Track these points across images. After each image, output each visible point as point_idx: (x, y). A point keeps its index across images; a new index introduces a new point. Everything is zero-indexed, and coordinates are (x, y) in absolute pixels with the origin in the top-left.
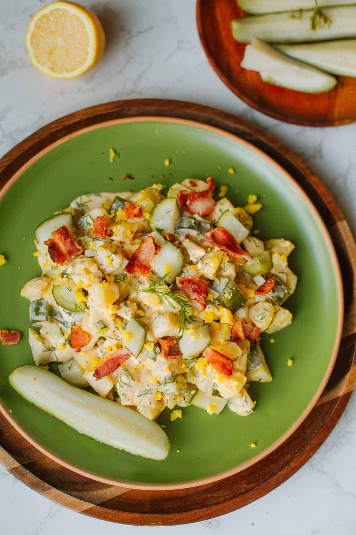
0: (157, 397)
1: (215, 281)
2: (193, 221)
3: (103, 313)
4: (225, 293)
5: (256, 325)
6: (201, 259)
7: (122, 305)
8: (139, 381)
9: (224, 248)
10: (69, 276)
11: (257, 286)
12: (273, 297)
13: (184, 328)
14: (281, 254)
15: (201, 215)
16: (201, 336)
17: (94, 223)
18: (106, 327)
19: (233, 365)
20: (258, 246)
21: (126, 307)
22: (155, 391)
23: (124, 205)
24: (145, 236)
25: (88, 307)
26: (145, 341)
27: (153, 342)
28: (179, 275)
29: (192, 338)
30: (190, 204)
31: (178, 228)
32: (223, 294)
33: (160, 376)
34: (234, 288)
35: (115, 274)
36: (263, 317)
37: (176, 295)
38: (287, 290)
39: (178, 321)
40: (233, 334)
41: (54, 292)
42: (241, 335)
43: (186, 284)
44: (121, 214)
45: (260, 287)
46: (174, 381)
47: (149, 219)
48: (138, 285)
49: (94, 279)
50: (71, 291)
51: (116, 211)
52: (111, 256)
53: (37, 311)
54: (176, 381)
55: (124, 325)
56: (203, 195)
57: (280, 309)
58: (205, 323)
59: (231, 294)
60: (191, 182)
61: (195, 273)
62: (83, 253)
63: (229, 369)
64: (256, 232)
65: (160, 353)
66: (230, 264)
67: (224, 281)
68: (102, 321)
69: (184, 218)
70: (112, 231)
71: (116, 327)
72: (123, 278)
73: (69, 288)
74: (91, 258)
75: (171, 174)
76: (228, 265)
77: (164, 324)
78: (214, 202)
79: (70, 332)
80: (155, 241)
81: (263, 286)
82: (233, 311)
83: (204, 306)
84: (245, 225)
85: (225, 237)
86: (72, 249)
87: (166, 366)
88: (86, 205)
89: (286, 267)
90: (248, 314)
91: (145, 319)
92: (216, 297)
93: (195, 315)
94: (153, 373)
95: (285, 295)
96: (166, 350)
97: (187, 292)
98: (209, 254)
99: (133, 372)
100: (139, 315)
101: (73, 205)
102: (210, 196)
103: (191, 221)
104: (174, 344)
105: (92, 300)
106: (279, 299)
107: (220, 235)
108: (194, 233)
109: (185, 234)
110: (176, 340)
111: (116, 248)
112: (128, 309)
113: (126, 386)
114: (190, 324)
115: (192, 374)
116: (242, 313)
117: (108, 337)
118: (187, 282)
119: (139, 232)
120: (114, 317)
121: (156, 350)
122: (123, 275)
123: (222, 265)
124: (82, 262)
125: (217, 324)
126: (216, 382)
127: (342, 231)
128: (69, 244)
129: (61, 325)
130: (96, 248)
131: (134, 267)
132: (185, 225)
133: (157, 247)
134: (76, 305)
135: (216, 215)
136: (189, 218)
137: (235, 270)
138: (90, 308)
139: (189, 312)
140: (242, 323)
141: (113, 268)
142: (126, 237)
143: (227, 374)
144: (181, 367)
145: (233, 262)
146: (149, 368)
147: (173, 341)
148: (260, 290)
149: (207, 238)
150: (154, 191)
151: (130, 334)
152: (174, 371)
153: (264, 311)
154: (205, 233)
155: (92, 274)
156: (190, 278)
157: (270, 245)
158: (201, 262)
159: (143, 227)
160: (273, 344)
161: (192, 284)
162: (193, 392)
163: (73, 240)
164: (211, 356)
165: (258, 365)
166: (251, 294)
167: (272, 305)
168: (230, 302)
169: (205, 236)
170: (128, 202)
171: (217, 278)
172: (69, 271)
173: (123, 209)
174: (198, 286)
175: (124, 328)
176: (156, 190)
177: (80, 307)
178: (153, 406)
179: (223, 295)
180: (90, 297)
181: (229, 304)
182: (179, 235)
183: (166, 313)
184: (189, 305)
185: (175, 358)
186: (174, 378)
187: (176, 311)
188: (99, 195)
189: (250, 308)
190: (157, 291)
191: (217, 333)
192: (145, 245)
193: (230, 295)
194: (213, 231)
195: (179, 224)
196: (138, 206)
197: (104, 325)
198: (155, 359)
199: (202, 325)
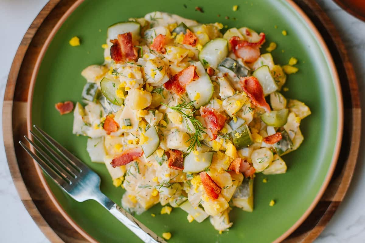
0: (153, 193)
1: (233, 119)
2: (235, 64)
3: (133, 113)
4: (236, 132)
5: (254, 166)
6: (229, 97)
7: (151, 112)
8: (144, 175)
9: (250, 95)
10: (117, 74)
11: (267, 134)
12: (276, 148)
13: (192, 148)
14: (297, 116)
15: (244, 61)
16: (203, 160)
17: (156, 38)
18: (131, 125)
19: (221, 192)
20: (281, 103)
21: (153, 116)
22: (153, 188)
23: (186, 31)
24: (192, 62)
25: (124, 104)
26: (158, 147)
27: (164, 150)
28: (205, 104)
29: (195, 159)
30: (238, 49)
31: (221, 66)
32: (235, 132)
33: (161, 178)
34: (245, 131)
35: (155, 85)
36: (262, 161)
37: (195, 120)
38: (291, 146)
39: (190, 141)
40: (231, 167)
41: (102, 83)
42: (237, 170)
43: (207, 114)
44: (180, 38)
45: (269, 136)
46: (169, 187)
47: (200, 50)
48: (170, 100)
49: (135, 84)
50: (114, 87)
51: (178, 34)
52: (156, 70)
53: (88, 91)
54: (170, 187)
55: (147, 129)
56: (252, 45)
57: (278, 159)
58: (212, 150)
59: (241, 135)
60: (247, 32)
61: (219, 108)
62: (136, 60)
63: (216, 194)
64: (286, 89)
65: (167, 160)
66: (250, 110)
67: (240, 122)
68: (129, 119)
69: (229, 58)
70: (166, 50)
71: (139, 128)
72: (159, 91)
73: (114, 84)
74: (139, 67)
75: (235, 19)
76: (249, 110)
77: (177, 140)
78: (259, 54)
79: (105, 118)
80: (196, 71)
81: (271, 136)
82: (239, 148)
83: (215, 137)
84: (277, 82)
85: (255, 87)
86: (130, 52)
87: (168, 172)
88: (157, 21)
89: (297, 127)
90: (251, 155)
91: (166, 130)
92: (229, 132)
93: (206, 141)
94: (157, 174)
95: (288, 149)
96: (172, 160)
97: (207, 120)
98: (236, 96)
99: (141, 167)
100: (162, 125)
101: (148, 17)
102: (258, 48)
103: (233, 64)
104: (181, 158)
105: (128, 100)
106: (281, 151)
107: (252, 84)
108: (232, 74)
109: (224, 72)
110: (183, 155)
111: (163, 64)
112: (153, 117)
113: (131, 176)
114: (199, 147)
115: (188, 185)
116: (246, 152)
117: (131, 133)
118: (208, 113)
119: (189, 58)
120: (141, 119)
121: (164, 157)
122: (160, 88)
123: (244, 108)
124: (131, 67)
125: (221, 154)
126: (202, 199)
127: (354, 116)
128: (128, 48)
129: (102, 109)
130: (148, 59)
131: (172, 85)
132: (228, 64)
133: (196, 75)
134: (115, 99)
135: (257, 65)
136: (233, 60)
137: (254, 115)
138: (126, 105)
139: (202, 137)
140: (242, 160)
141: (153, 80)
142: (176, 58)
143: (213, 197)
144: (180, 177)
145: (254, 109)
146: (155, 168)
147: (181, 155)
148: (268, 139)
149: (241, 82)
150: (215, 28)
151: (147, 139)
152: (173, 179)
153: (264, 157)
154: (241, 76)
155: (135, 80)
156: (213, 111)
157: (292, 104)
158: (227, 100)
159: (193, 54)
160: (264, 183)
161: (212, 116)
162: (184, 199)
163: (133, 46)
164: (205, 179)
165: (245, 196)
166: (259, 140)
167: (272, 154)
168: (238, 140)
169: (240, 79)
170: (190, 30)
171: (236, 117)
172: (119, 71)
173: (184, 34)
174: (217, 119)
175: (146, 131)
176: (217, 28)
177: (118, 102)
178: (148, 198)
179: (234, 134)
180: (128, 97)
181: (236, 142)
182: (220, 71)
183: (182, 132)
184: (203, 131)
185: (177, 169)
186: (170, 184)
187: (191, 133)
188: (170, 16)
189: (255, 149)
190: (181, 112)
191: (218, 161)
192: (188, 71)
193: (239, 135)
194: (248, 78)
195: (223, 62)
196: (195, 36)
197: (130, 123)
198: (161, 164)
199: (208, 150)
